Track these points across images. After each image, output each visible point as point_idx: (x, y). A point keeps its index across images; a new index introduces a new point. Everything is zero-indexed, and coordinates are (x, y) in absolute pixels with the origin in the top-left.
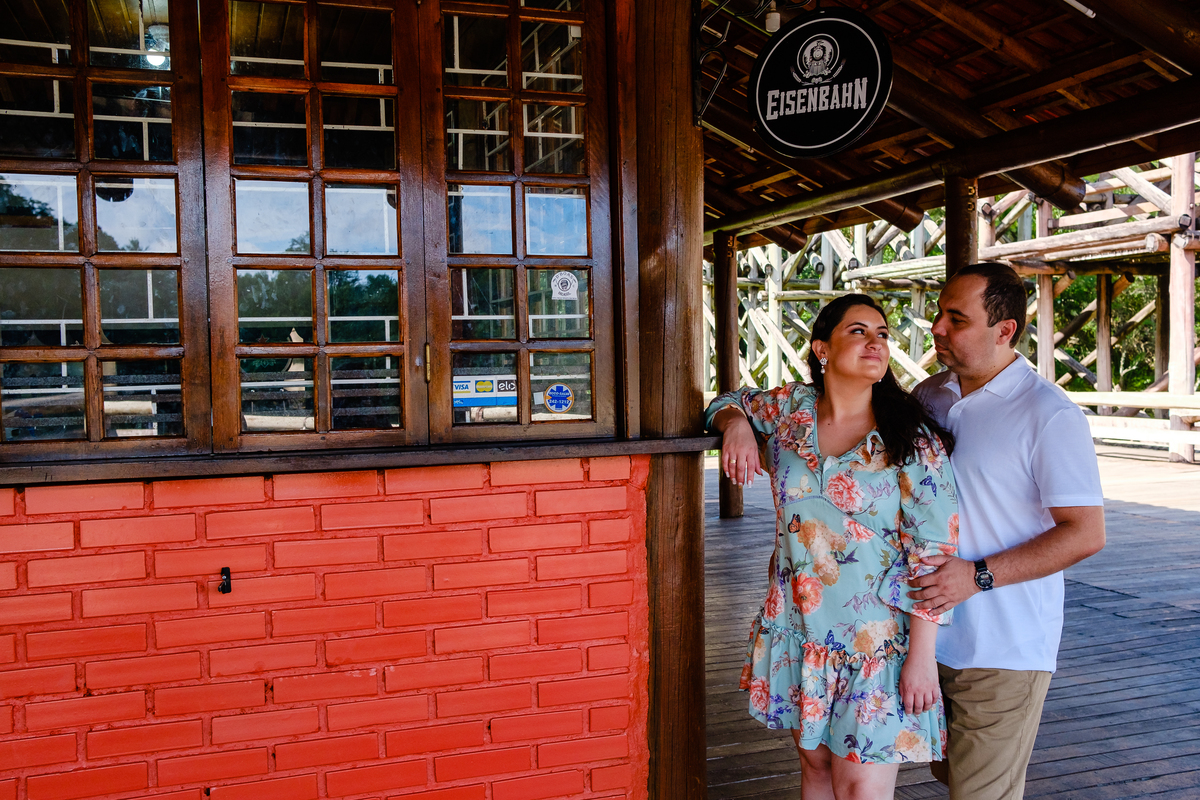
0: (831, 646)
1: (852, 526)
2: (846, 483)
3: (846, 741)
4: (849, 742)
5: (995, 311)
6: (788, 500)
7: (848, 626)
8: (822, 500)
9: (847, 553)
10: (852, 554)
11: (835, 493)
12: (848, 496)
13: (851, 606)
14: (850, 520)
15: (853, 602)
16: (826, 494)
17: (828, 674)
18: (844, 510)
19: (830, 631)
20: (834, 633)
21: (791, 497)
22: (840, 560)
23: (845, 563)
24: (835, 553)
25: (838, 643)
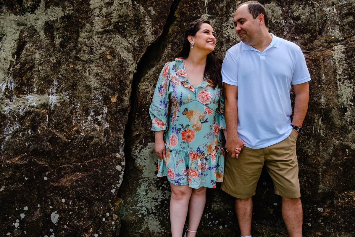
0: (199, 152)
1: (207, 109)
2: (206, 94)
3: (211, 182)
4: (212, 183)
5: (254, 13)
6: (183, 104)
7: (205, 144)
8: (196, 101)
9: (205, 119)
10: (207, 119)
11: (201, 98)
12: (206, 98)
13: (206, 138)
14: (206, 107)
15: (207, 136)
16: (197, 99)
17: (198, 162)
18: (205, 104)
19: (198, 147)
20: (200, 148)
21: (184, 103)
22: (202, 122)
23: (204, 123)
24: (201, 120)
25: (201, 151)
